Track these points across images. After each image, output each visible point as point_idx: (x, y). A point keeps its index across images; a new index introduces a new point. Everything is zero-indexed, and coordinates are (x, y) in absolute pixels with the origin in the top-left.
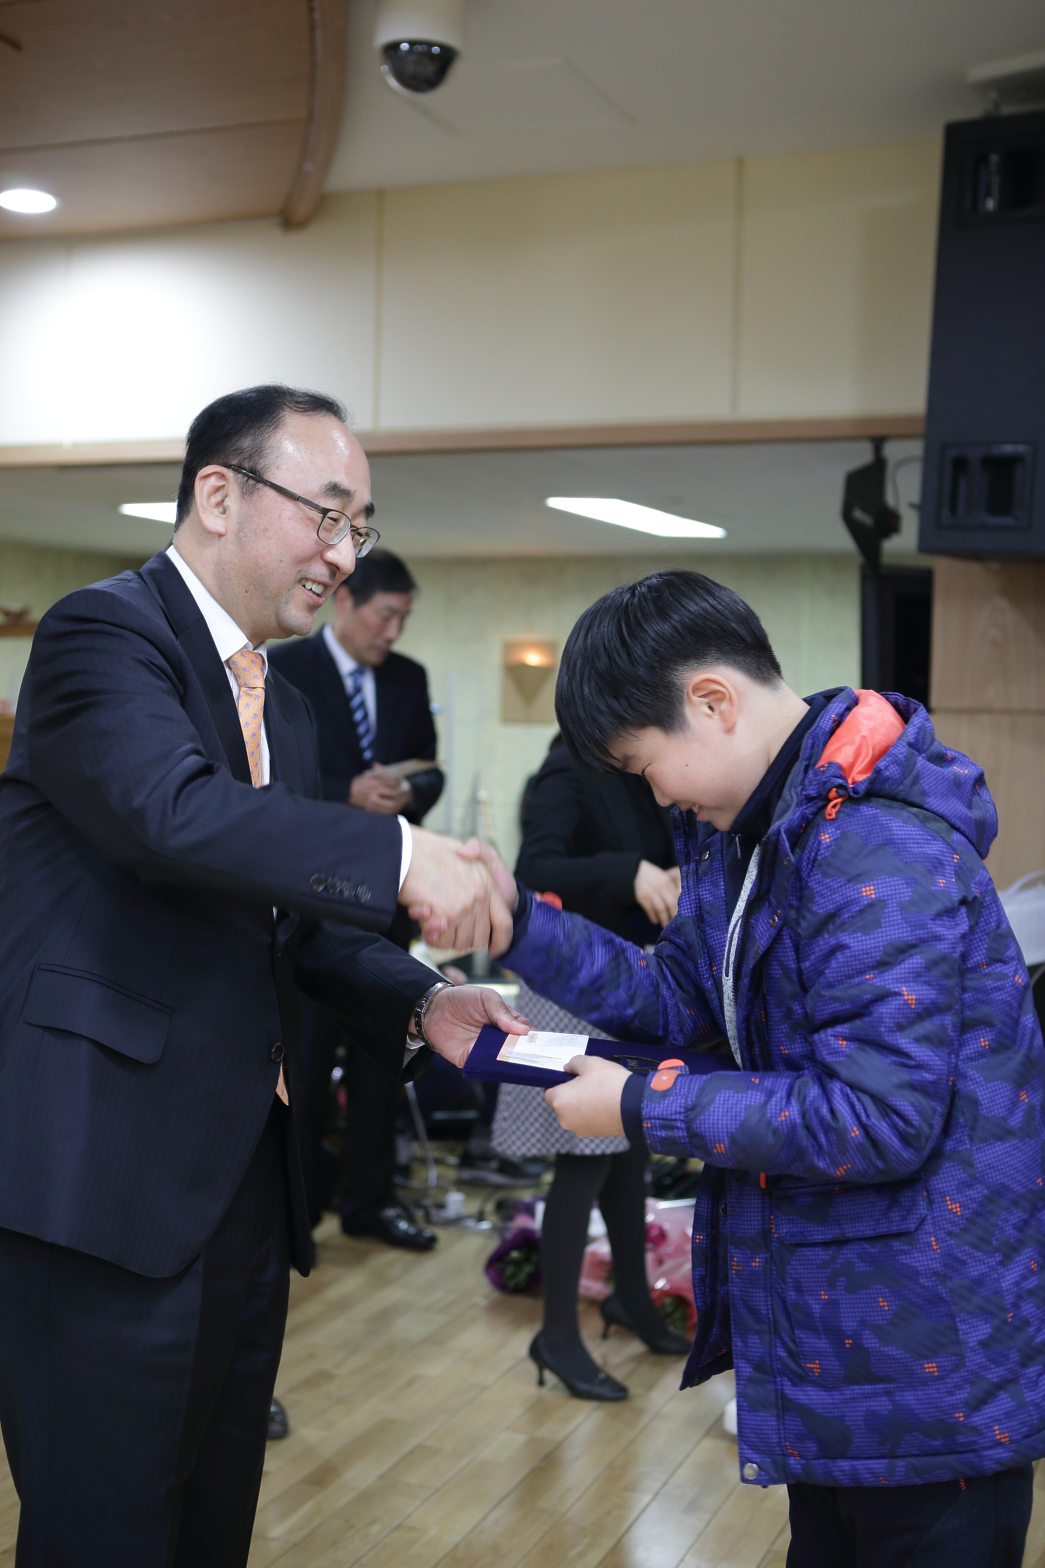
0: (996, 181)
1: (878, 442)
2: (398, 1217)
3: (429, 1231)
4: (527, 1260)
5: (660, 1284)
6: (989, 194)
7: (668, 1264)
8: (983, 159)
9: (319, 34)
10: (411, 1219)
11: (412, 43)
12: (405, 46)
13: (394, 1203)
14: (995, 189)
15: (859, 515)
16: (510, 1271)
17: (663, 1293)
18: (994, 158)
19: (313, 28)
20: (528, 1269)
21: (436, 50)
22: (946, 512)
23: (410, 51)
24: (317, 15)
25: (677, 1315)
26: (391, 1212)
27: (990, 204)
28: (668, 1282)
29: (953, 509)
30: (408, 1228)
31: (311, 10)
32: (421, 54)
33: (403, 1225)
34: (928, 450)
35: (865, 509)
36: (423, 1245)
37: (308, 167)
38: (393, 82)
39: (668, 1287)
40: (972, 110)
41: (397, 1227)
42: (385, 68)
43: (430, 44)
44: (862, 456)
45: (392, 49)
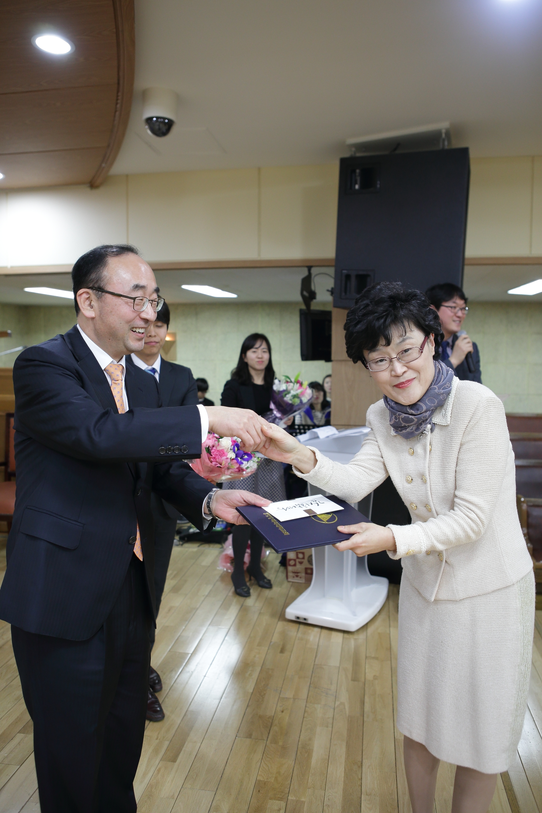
0: (358, 179)
1: (309, 268)
6: (356, 183)
8: (354, 171)
9: (117, 113)
11: (157, 118)
12: (155, 119)
14: (359, 181)
15: (305, 292)
18: (358, 171)
19: (116, 111)
21: (166, 121)
22: (343, 294)
23: (157, 121)
24: (118, 106)
27: (357, 187)
29: (346, 292)
31: (117, 104)
32: (161, 122)
34: (336, 271)
35: (307, 291)
37: (103, 165)
38: (149, 132)
40: (347, 155)
42: (147, 127)
43: (164, 119)
44: (304, 273)
45: (149, 120)
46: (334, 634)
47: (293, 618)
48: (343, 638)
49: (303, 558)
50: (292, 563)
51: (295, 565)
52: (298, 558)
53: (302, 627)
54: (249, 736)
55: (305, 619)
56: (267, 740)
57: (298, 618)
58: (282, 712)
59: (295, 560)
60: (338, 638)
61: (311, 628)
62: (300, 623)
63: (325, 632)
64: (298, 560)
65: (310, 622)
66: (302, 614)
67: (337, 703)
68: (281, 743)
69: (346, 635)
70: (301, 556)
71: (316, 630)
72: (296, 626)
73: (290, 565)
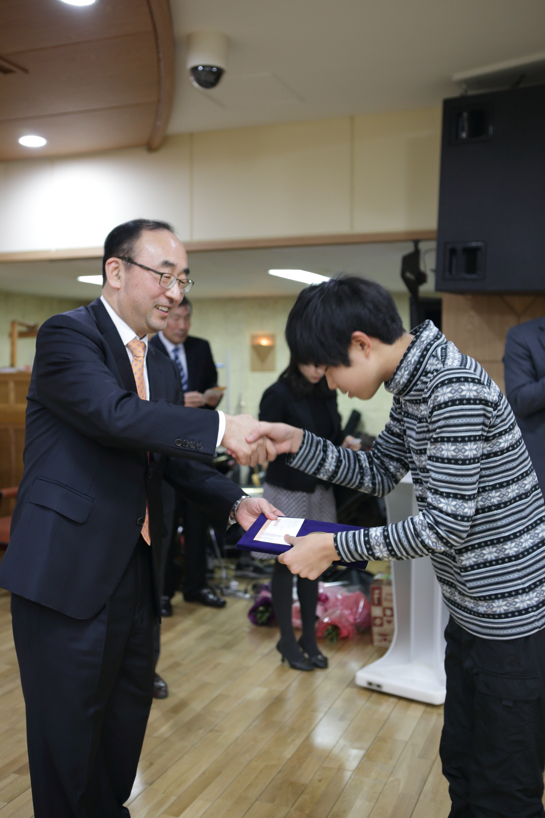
0: (466, 125)
1: (416, 242)
2: (209, 593)
3: (223, 599)
4: (266, 611)
5: (326, 620)
6: (463, 131)
7: (330, 611)
8: (460, 115)
9: (162, 63)
10: (215, 594)
11: (204, 67)
12: (201, 68)
13: (206, 586)
14: (466, 128)
15: (408, 275)
16: (259, 616)
17: (327, 624)
18: (465, 115)
19: (159, 60)
20: (267, 615)
21: (215, 69)
22: (447, 273)
23: (203, 70)
24: (161, 55)
25: (334, 634)
26: (205, 591)
27: (464, 135)
28: (330, 619)
29: (450, 271)
30: (214, 597)
31: (158, 52)
32: (208, 71)
33: (211, 597)
34: (438, 245)
35: (411, 272)
36: (220, 605)
37: (159, 123)
38: (196, 84)
39: (330, 622)
40: (452, 95)
41: (208, 597)
42: (192, 78)
43: (212, 67)
44: (409, 248)
45: (195, 69)
46: (414, 706)
47: (364, 684)
48: (424, 712)
49: (392, 615)
50: (378, 622)
51: (381, 625)
52: (385, 615)
53: (375, 696)
54: (273, 800)
55: (379, 686)
56: (292, 807)
57: (370, 684)
58: (320, 781)
59: (381, 618)
60: (417, 711)
61: (386, 698)
62: (373, 691)
63: (402, 703)
64: (385, 619)
65: (385, 689)
66: (376, 679)
67: (391, 779)
68: (307, 812)
69: (429, 709)
70: (388, 612)
71: (392, 700)
72: (368, 694)
73: (375, 625)
